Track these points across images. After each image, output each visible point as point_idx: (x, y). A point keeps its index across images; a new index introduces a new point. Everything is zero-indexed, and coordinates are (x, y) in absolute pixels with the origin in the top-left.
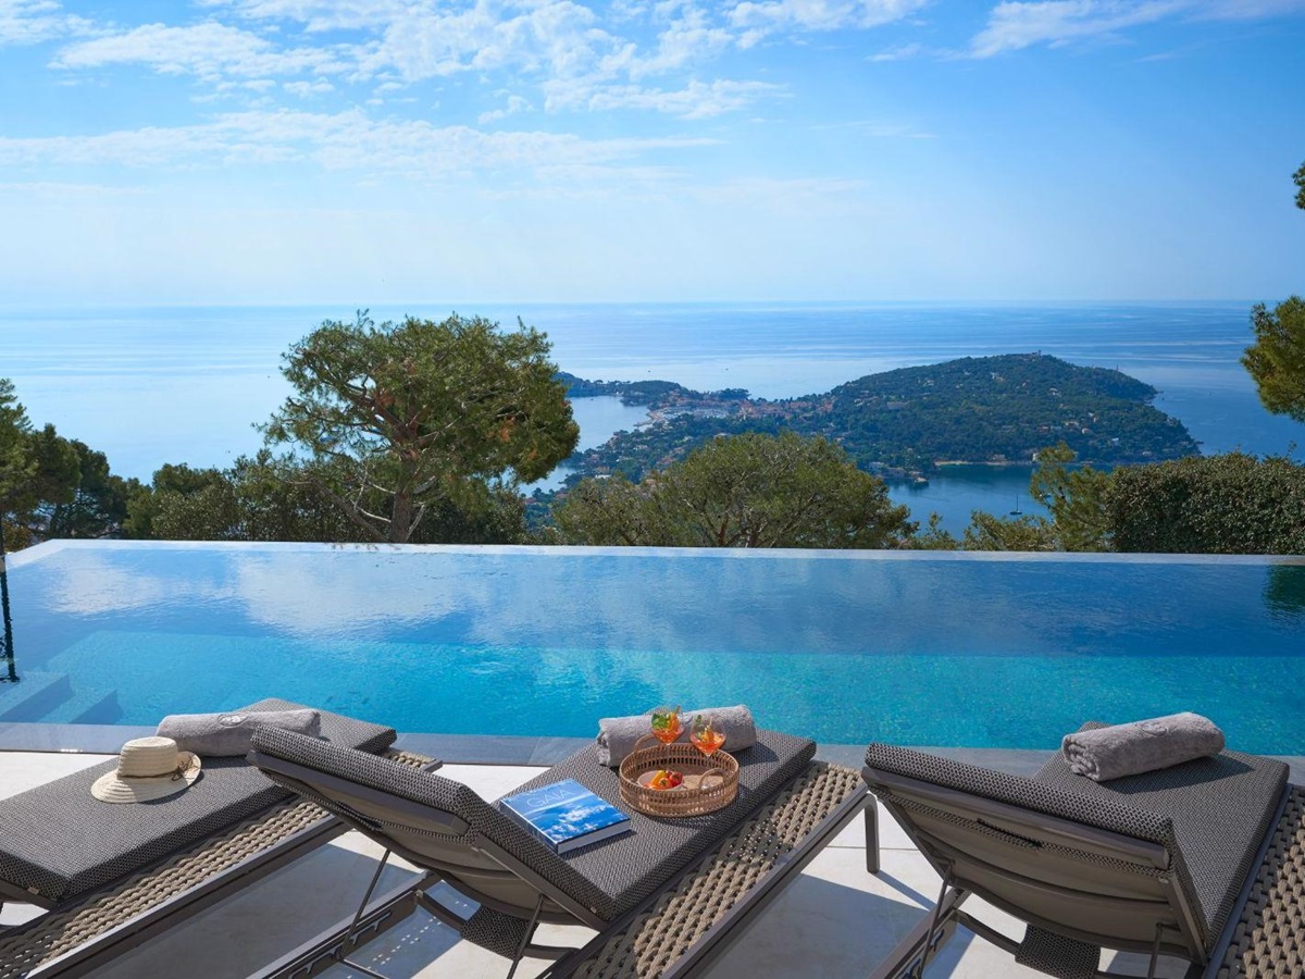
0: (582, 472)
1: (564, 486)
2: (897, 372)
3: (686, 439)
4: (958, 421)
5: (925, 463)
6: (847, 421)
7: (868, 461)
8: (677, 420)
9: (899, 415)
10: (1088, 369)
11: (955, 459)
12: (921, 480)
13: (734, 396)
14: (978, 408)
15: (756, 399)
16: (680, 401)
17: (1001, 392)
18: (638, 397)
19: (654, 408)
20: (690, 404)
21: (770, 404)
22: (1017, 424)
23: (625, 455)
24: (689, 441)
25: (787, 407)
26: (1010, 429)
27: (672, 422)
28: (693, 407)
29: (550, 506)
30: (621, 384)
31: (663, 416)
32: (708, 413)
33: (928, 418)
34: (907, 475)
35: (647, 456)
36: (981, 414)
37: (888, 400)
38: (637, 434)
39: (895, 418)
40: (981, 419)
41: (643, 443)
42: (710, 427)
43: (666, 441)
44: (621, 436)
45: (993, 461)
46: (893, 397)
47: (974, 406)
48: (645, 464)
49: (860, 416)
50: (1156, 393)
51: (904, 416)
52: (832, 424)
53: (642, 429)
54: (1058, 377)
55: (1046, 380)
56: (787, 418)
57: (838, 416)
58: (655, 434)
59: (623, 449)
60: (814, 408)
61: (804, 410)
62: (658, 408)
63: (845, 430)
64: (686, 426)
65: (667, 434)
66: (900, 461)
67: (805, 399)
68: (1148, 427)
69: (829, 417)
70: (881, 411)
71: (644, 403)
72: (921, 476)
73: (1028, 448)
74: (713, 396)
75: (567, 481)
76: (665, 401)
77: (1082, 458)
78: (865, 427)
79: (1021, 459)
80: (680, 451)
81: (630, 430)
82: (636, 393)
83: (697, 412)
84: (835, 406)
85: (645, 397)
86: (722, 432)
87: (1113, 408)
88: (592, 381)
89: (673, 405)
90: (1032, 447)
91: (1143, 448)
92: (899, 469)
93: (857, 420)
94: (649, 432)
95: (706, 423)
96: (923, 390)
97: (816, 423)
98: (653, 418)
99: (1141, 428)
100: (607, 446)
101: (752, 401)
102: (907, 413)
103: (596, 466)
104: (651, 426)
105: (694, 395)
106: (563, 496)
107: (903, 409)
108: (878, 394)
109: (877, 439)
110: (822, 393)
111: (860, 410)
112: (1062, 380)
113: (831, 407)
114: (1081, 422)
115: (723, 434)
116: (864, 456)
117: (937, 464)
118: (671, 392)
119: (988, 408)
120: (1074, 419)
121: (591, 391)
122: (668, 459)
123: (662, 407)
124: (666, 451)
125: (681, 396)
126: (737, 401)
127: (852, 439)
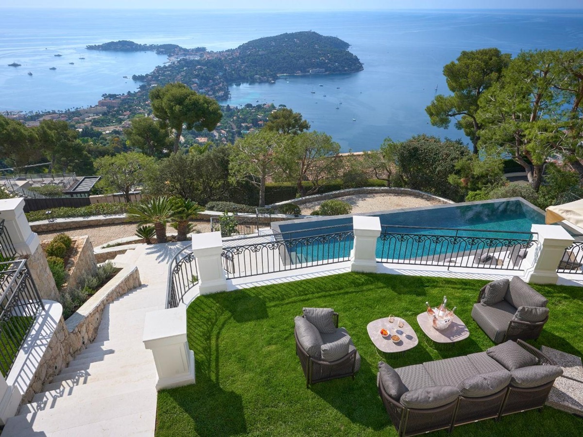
0: (145, 84)
1: (139, 90)
2: (261, 39)
3: (185, 68)
4: (284, 59)
5: (274, 75)
6: (245, 60)
7: (254, 75)
8: (180, 60)
9: (263, 57)
10: (327, 37)
11: (284, 73)
12: (273, 82)
13: (201, 50)
14: (291, 53)
15: (209, 51)
16: (180, 53)
17: (298, 47)
18: (163, 51)
19: (170, 56)
20: (184, 54)
21: (216, 53)
22: (304, 59)
23: (162, 76)
24: (186, 69)
25: (222, 54)
26: (301, 61)
27: (179, 62)
28: (185, 55)
29: (135, 98)
30: (155, 46)
31: (174, 59)
32: (192, 58)
33: (274, 58)
34: (268, 80)
35: (170, 76)
36: (292, 56)
37: (259, 51)
38: (165, 67)
39: (262, 58)
40: (292, 58)
41: (168, 71)
42: (193, 64)
43: (177, 70)
44: (159, 69)
45: (297, 73)
46: (261, 50)
47: (289, 52)
48: (170, 79)
49: (249, 57)
50: (349, 45)
51: (265, 57)
52: (239, 61)
53: (167, 65)
54: (318, 40)
55: (313, 42)
56: (223, 59)
57: (241, 58)
58: (172, 67)
59: (160, 73)
60: (232, 55)
61: (228, 55)
62: (172, 56)
63: (245, 63)
64: (184, 63)
65: (177, 67)
66: (265, 75)
67: (228, 51)
68: (347, 59)
69: (238, 58)
70: (257, 55)
71: (165, 54)
72: (272, 80)
73: (308, 68)
74: (193, 50)
75: (140, 88)
76: (174, 52)
77: (326, 71)
78: (251, 61)
79: (306, 72)
80: (183, 74)
81: (162, 66)
82: (162, 50)
83: (187, 57)
84: (240, 54)
85: (165, 51)
86: (199, 65)
87: (335, 52)
88: (142, 45)
89: (177, 54)
90: (310, 67)
91: (345, 67)
92: (265, 78)
93: (248, 59)
94: (170, 66)
95: (192, 61)
96: (271, 46)
97: (234, 60)
98: (170, 60)
99: (345, 59)
100: (154, 72)
101: (208, 52)
102: (266, 56)
103: (151, 81)
104: (170, 64)
105: (185, 50)
106: (139, 94)
107: (265, 55)
108: (255, 48)
109: (256, 66)
110: (235, 48)
111: (250, 55)
112: (319, 41)
113: (238, 54)
114: (325, 58)
115: (199, 66)
116: (252, 74)
117: (278, 75)
118: (176, 49)
119: (295, 53)
120: (323, 57)
121: (143, 49)
122: (179, 77)
123: (173, 56)
124: (178, 74)
125: (180, 51)
126: (202, 52)
127: (247, 67)
